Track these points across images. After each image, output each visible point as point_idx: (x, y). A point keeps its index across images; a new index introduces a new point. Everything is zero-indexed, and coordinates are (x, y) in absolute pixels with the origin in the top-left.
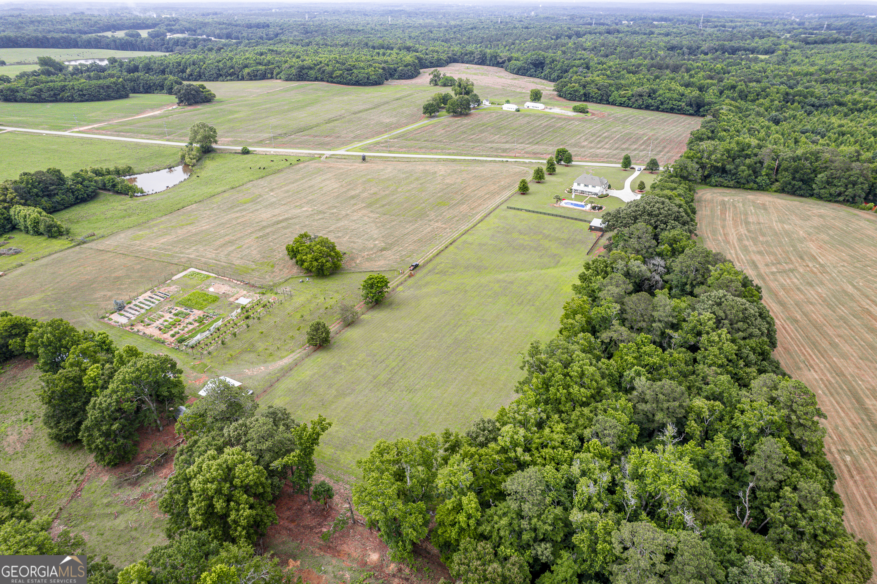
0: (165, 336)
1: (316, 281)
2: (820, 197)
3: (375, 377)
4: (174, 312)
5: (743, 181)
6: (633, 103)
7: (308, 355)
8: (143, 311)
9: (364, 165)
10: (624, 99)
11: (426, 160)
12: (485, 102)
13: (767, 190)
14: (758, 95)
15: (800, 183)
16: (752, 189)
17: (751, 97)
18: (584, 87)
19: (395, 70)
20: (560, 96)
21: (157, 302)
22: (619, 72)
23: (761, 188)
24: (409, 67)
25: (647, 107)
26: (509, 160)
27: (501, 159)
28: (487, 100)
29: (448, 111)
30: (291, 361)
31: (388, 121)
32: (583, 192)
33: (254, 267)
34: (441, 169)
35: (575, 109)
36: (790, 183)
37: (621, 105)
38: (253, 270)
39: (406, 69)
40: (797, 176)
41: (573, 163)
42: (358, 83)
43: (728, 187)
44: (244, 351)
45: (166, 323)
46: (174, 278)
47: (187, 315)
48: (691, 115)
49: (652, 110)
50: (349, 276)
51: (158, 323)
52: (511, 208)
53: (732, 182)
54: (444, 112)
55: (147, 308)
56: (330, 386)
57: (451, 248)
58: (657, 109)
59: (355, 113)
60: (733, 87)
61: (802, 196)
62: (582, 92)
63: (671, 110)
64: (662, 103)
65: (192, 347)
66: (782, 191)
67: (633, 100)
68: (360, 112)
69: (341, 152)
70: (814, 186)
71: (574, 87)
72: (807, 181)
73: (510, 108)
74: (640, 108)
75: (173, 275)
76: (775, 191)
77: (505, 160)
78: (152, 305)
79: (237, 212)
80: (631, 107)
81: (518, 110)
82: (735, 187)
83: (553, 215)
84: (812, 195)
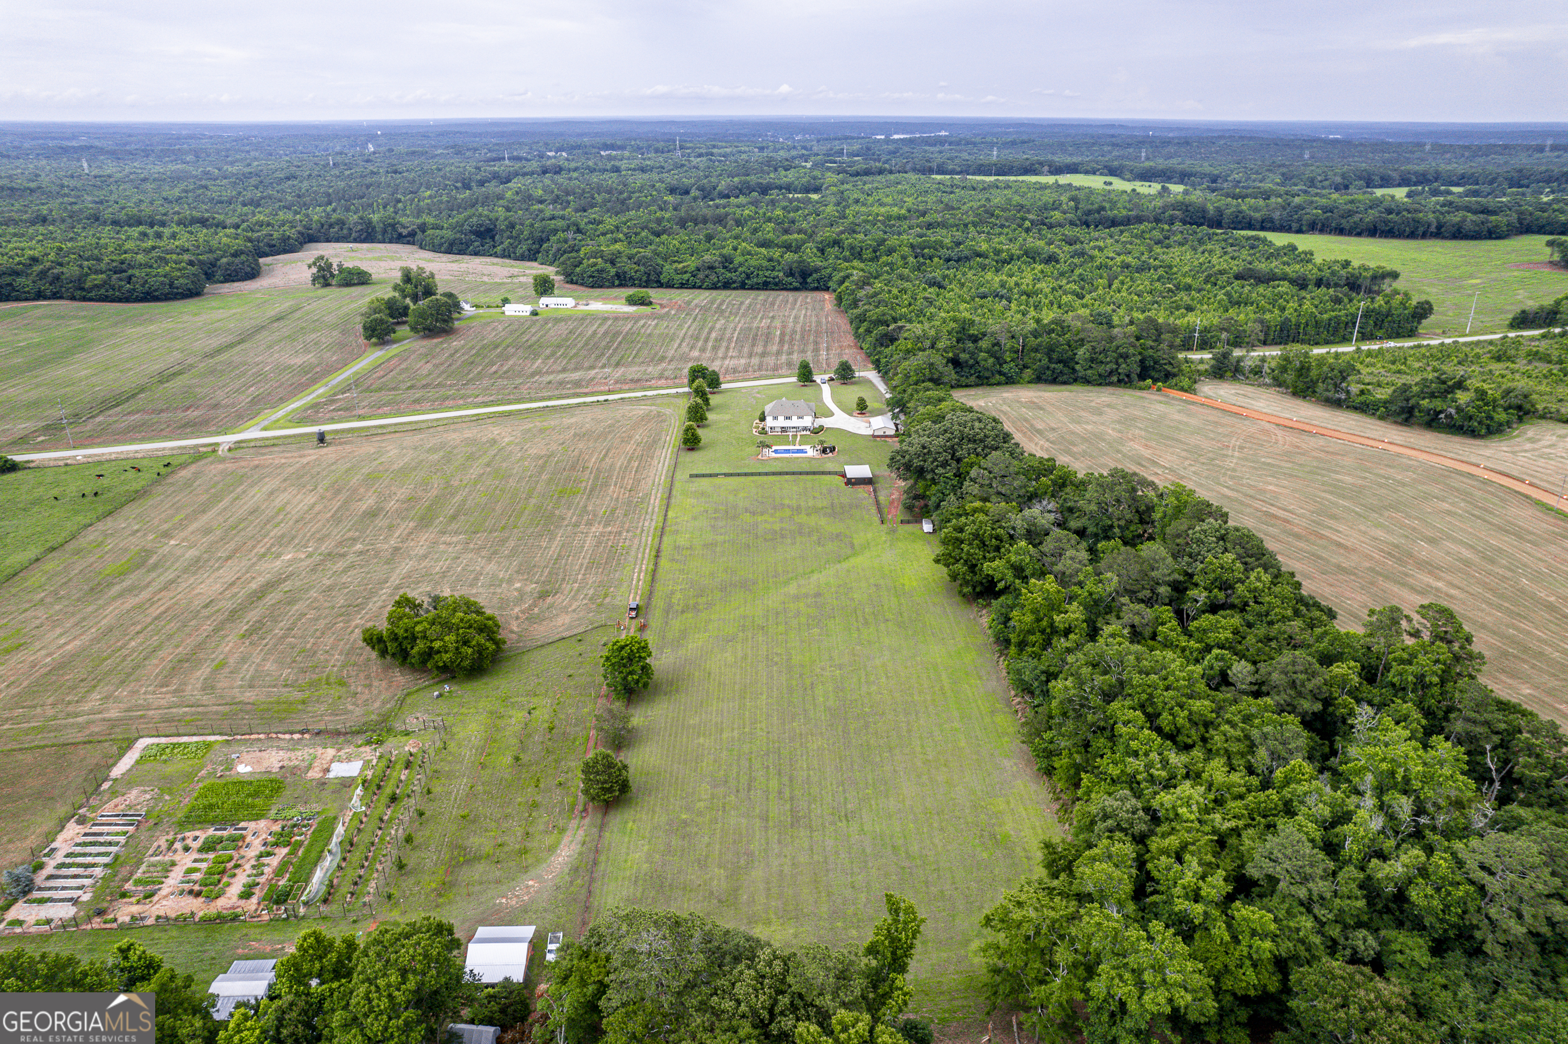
0: (221, 903)
1: (469, 686)
2: (1087, 381)
3: (765, 818)
4: (196, 845)
5: (987, 374)
6: (703, 281)
7: (602, 827)
8: (98, 871)
9: (328, 452)
10: (686, 276)
11: (453, 421)
12: (466, 307)
13: (1019, 382)
14: (875, 251)
15: (1061, 366)
16: (999, 384)
17: (867, 254)
18: (613, 263)
19: (214, 265)
20: (572, 282)
21: (122, 839)
22: (636, 234)
23: (1010, 381)
24: (243, 257)
25: (727, 286)
26: (610, 397)
27: (594, 399)
28: (467, 303)
29: (414, 329)
30: (576, 848)
31: (298, 361)
32: (784, 429)
33: (300, 696)
34: (504, 434)
35: (631, 301)
36: (1048, 368)
37: (683, 286)
38: (303, 702)
39: (237, 260)
40: (1055, 356)
41: (723, 386)
42: (149, 296)
43: (967, 386)
44: (453, 866)
45: (197, 876)
46: (118, 771)
47: (237, 842)
48: (796, 289)
49: (734, 289)
50: (525, 658)
51: (174, 879)
52: (697, 476)
53: (973, 378)
54: (403, 330)
55: (106, 860)
56: (702, 864)
57: (663, 562)
58: (743, 286)
59: (211, 355)
60: (836, 243)
61: (1065, 383)
62: (613, 271)
63: (765, 286)
64: (748, 277)
65: (325, 901)
66: (1039, 379)
67: (701, 275)
68: (219, 351)
69: (252, 433)
70: (1078, 367)
71: (595, 265)
72: (1068, 362)
73: (524, 310)
74: (714, 287)
75: (109, 767)
76: (1029, 382)
77: (602, 398)
78: (113, 849)
79: (120, 595)
80: (700, 287)
81: (534, 313)
82: (977, 385)
83: (774, 474)
84: (1075, 380)
